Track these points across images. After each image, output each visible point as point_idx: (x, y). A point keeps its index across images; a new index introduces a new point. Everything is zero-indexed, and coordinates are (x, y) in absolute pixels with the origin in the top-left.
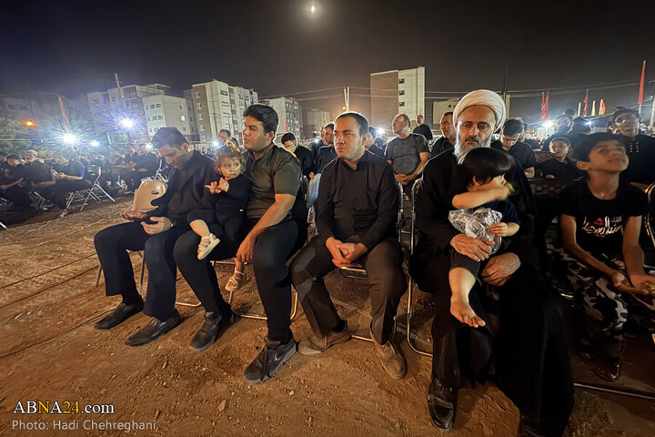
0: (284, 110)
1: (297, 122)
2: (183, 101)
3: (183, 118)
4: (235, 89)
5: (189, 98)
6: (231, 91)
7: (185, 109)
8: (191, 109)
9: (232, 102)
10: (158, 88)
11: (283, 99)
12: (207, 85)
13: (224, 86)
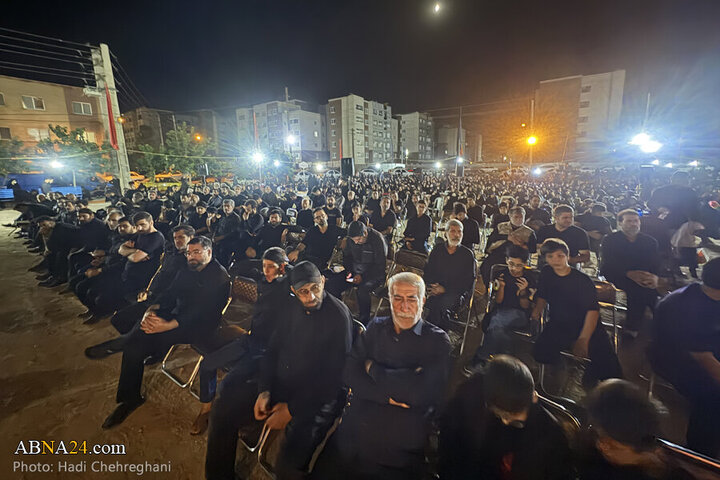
0: (417, 126)
1: (429, 140)
2: (318, 117)
3: (316, 133)
4: (370, 103)
5: (323, 113)
6: (366, 105)
7: (319, 124)
8: (325, 124)
9: (366, 117)
10: (297, 103)
11: (417, 114)
12: (344, 100)
13: (360, 101)
